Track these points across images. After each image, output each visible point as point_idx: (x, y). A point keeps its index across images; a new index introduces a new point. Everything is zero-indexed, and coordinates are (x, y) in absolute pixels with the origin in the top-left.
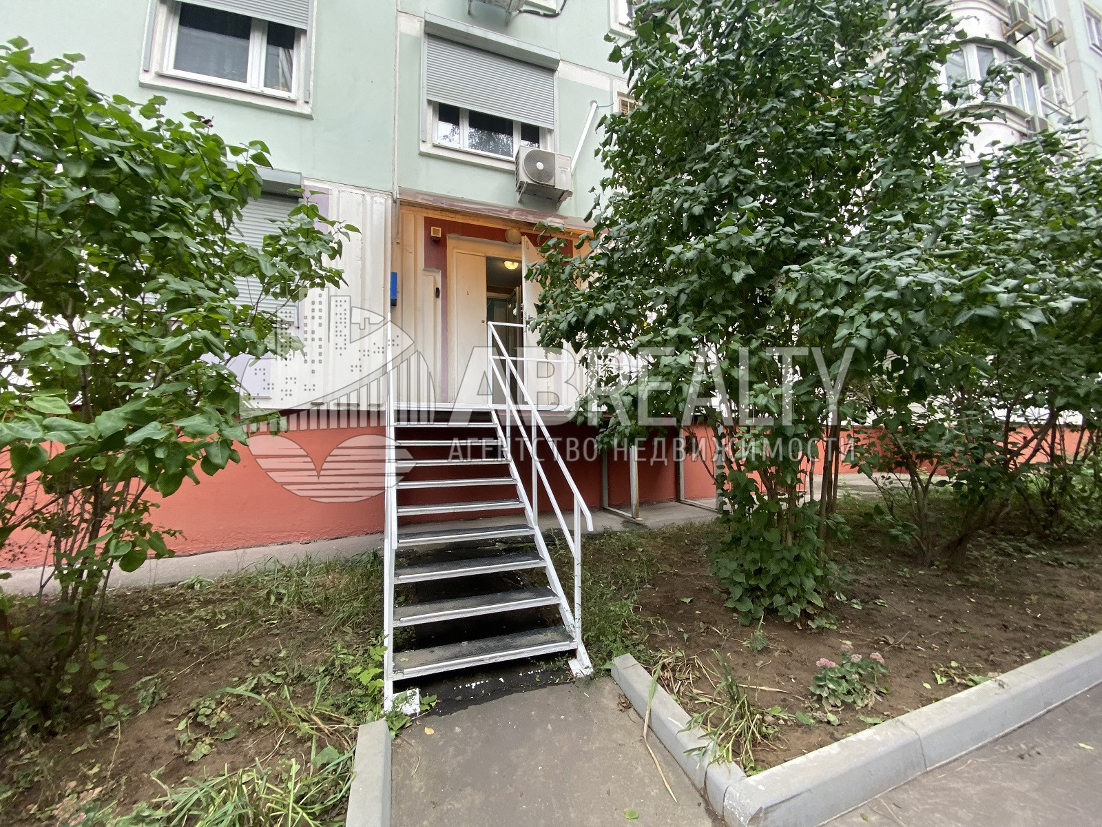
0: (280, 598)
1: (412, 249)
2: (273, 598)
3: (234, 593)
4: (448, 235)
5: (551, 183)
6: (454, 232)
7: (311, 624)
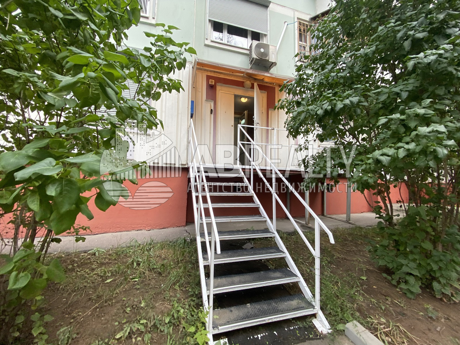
0: (138, 264)
1: (200, 90)
2: (135, 264)
3: (115, 259)
4: (217, 84)
5: (267, 58)
6: (220, 82)
7: (156, 281)
